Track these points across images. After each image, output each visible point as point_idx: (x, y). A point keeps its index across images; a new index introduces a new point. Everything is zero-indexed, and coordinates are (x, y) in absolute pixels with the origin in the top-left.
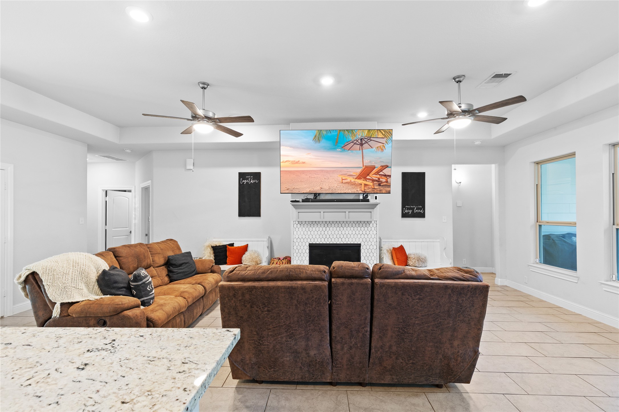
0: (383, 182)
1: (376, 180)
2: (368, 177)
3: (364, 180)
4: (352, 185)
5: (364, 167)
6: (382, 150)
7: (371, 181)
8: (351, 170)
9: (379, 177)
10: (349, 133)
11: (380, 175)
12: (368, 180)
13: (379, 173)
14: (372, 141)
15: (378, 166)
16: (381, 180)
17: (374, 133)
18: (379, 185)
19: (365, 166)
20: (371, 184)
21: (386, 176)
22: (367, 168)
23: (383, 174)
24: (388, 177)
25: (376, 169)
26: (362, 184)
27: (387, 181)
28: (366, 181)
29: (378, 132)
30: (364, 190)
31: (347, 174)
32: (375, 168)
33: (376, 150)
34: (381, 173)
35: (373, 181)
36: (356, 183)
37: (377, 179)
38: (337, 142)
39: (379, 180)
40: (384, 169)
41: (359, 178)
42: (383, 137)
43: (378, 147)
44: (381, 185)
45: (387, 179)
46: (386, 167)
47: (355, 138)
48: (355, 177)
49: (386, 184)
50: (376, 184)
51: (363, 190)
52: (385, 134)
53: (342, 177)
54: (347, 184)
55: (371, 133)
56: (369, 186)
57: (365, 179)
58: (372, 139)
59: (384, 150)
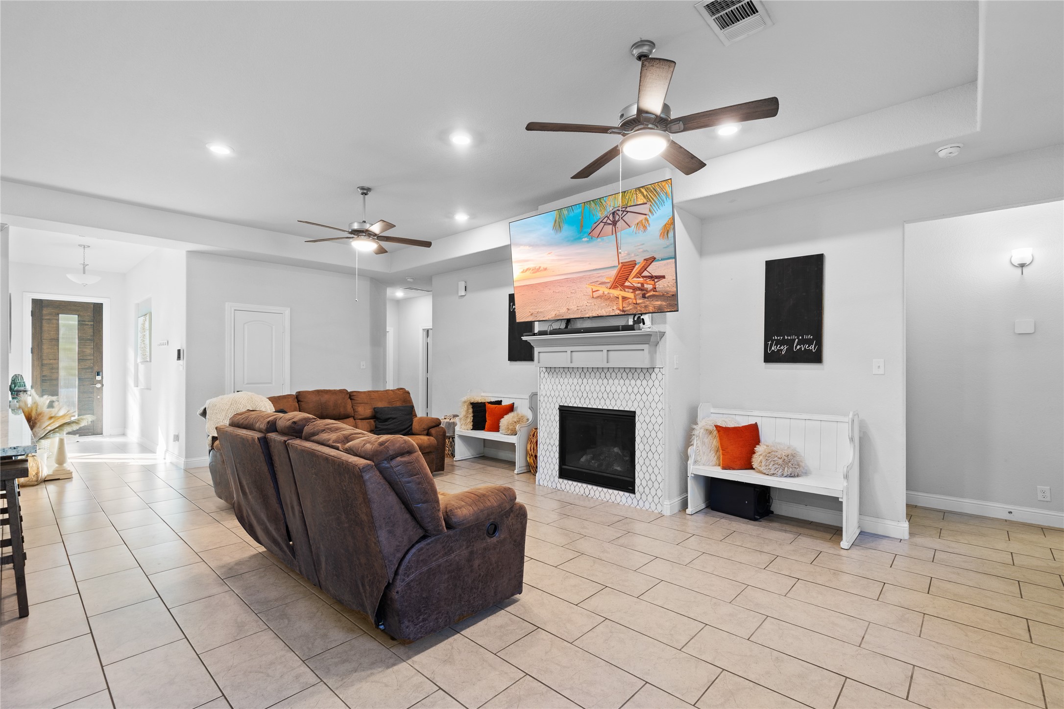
0: (649, 290)
1: (638, 287)
2: (627, 284)
3: (621, 290)
4: (606, 300)
5: (620, 265)
6: (645, 228)
7: (632, 290)
8: (603, 273)
9: (642, 282)
10: (596, 205)
11: (643, 277)
12: (627, 290)
13: (643, 272)
14: (629, 213)
15: (640, 260)
16: (646, 286)
17: (631, 197)
18: (644, 296)
19: (621, 263)
20: (631, 295)
21: (653, 279)
22: (624, 267)
23: (647, 275)
24: (656, 280)
25: (637, 266)
26: (618, 298)
27: (655, 288)
28: (625, 291)
29: (636, 194)
30: (623, 307)
31: (597, 281)
32: (636, 264)
33: (635, 230)
34: (645, 273)
35: (634, 289)
36: (611, 295)
37: (639, 285)
38: (582, 226)
39: (642, 288)
40: (649, 265)
41: (614, 287)
42: (645, 201)
43: (638, 224)
44: (647, 295)
45: (655, 283)
46: (653, 261)
47: (605, 214)
48: (609, 285)
49: (654, 293)
50: (638, 294)
51: (621, 308)
52: (647, 196)
53: (592, 286)
54: (600, 299)
55: (627, 197)
56: (629, 300)
57: (624, 287)
58: (628, 209)
59: (648, 227)
